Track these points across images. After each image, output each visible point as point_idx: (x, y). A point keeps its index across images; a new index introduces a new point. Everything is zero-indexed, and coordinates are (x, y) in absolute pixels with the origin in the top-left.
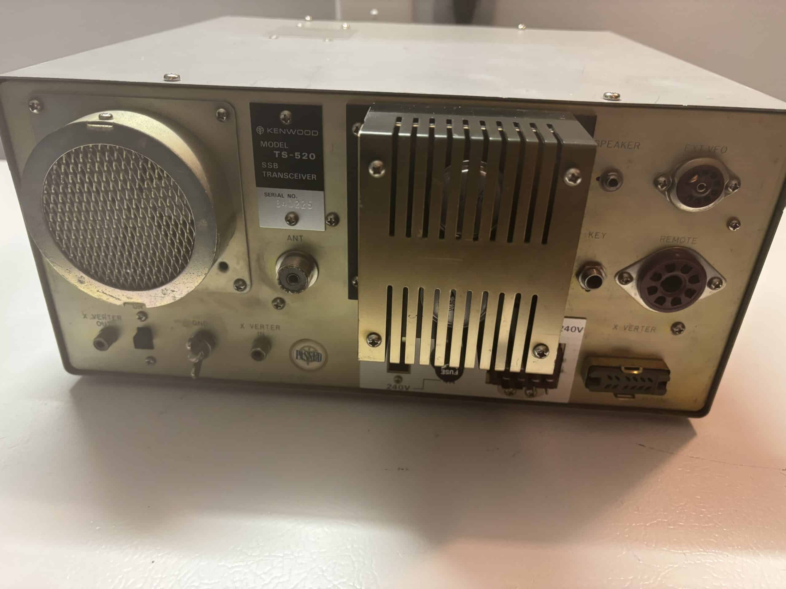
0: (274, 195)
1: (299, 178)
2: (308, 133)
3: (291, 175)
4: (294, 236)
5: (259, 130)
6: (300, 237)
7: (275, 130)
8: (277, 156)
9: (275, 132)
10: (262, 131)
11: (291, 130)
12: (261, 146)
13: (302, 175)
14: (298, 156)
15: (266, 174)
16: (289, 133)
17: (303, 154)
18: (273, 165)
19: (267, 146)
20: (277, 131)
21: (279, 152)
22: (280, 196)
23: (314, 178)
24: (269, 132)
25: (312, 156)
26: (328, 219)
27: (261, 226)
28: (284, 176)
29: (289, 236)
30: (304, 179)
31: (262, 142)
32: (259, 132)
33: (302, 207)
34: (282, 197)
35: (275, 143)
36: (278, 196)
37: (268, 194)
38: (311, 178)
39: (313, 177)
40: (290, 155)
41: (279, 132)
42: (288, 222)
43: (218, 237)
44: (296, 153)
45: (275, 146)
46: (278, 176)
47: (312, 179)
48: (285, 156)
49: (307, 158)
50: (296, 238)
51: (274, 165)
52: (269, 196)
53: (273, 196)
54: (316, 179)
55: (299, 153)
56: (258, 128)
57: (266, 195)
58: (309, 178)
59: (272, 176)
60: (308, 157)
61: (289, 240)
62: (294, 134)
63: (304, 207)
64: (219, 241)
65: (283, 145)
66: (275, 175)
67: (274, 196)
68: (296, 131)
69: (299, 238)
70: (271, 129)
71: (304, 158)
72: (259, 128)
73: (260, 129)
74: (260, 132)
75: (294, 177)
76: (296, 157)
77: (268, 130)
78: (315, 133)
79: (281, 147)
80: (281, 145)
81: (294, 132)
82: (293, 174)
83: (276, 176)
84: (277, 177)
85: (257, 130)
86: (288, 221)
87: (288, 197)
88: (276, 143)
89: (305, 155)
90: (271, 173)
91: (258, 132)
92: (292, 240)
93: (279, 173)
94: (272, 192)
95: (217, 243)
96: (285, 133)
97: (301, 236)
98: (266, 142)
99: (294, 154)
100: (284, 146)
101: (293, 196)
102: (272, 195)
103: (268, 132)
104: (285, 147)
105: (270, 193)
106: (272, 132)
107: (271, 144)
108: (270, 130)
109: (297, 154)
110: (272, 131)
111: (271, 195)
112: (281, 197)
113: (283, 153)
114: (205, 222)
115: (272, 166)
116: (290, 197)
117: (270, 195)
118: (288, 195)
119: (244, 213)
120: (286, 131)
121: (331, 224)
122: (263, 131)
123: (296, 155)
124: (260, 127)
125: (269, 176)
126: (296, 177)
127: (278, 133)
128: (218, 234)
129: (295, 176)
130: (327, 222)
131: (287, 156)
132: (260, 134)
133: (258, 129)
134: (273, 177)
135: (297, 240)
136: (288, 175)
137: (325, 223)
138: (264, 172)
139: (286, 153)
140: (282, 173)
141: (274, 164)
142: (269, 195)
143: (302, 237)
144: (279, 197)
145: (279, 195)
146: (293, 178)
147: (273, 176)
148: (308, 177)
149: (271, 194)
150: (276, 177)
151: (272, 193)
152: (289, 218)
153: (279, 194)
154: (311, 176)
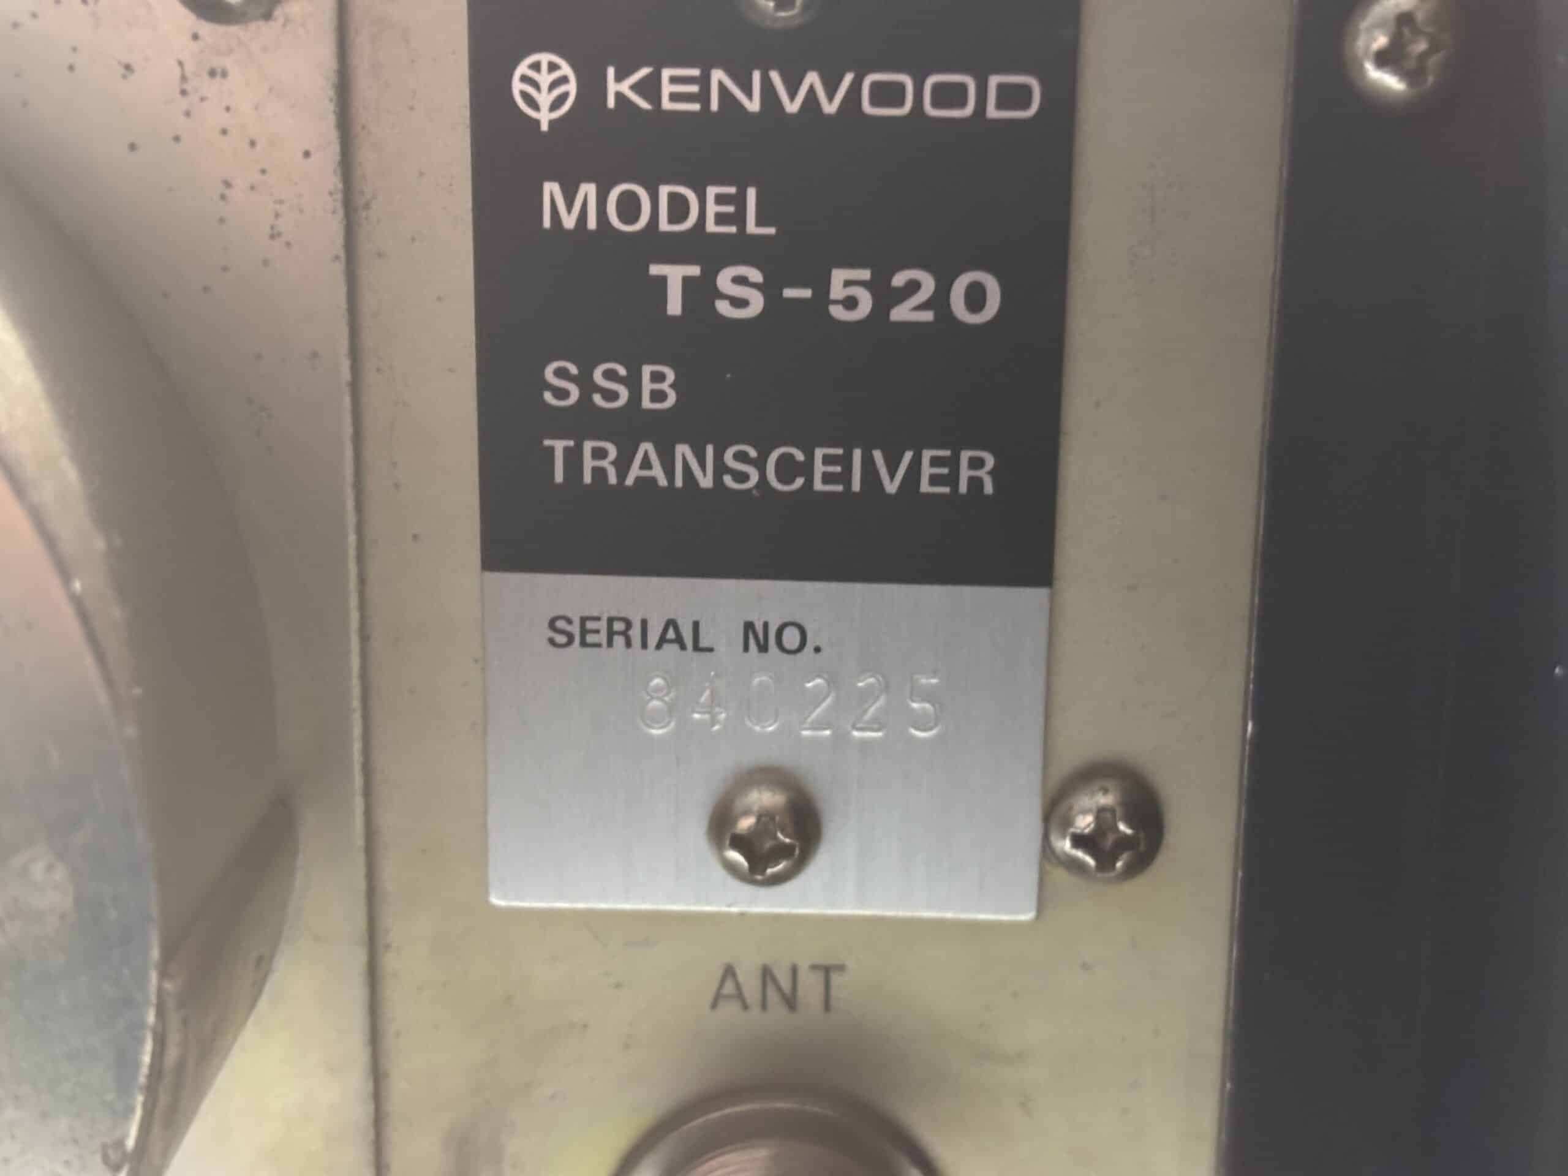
0: (625, 634)
1: (848, 483)
2: (950, 96)
3: (785, 462)
4: (767, 974)
5: (536, 85)
6: (817, 979)
7: (674, 80)
8: (674, 306)
9: (675, 97)
10: (563, 98)
11: (812, 78)
12: (547, 223)
13: (878, 455)
14: (851, 303)
15: (573, 458)
16: (792, 107)
17: (899, 280)
18: (633, 383)
19: (592, 224)
20: (694, 89)
21: (694, 270)
22: (679, 641)
23: (975, 483)
24: (619, 96)
25: (976, 297)
26: (1067, 823)
27: (496, 901)
28: (721, 469)
29: (729, 972)
30: (891, 487)
31: (551, 189)
32: (533, 104)
33: (854, 728)
34: (697, 648)
35: (664, 191)
36: (662, 641)
37: (575, 629)
38: (952, 479)
39: (965, 473)
40: (789, 293)
41: (703, 97)
42: (735, 856)
43: (161, 1013)
44: (839, 276)
45: (664, 226)
46: (670, 473)
47: (963, 488)
48: (740, 303)
49: (928, 316)
50: (785, 983)
51: (647, 386)
52: (584, 644)
53: (619, 640)
54: (989, 488)
55: (865, 274)
56: (522, 69)
57: (561, 639)
58: (934, 480)
59: (622, 474)
60: (939, 301)
61: (730, 1010)
62: (830, 108)
63: (877, 724)
64: (172, 1054)
65: (730, 209)
66: (646, 464)
67: (628, 644)
68: (856, 87)
69: (810, 987)
70: (644, 71)
71: (901, 313)
72: (536, 67)
73: (545, 79)
74: (545, 99)
75: (809, 481)
76: (838, 312)
77: (612, 87)
78: (1013, 97)
79: (711, 227)
80: (712, 209)
81: (831, 97)
82: (800, 456)
83: (657, 472)
84: (663, 482)
85: (517, 86)
86: (740, 843)
87: (746, 648)
88: (672, 197)
89: (913, 287)
90: (612, 451)
91: (525, 96)
92: (746, 1007)
93: (683, 450)
94: (614, 614)
95: (156, 1070)
96: (753, 105)
97: (827, 971)
98: (588, 190)
99: (822, 286)
100: (739, 218)
101: (791, 638)
102: (611, 634)
103: (611, 103)
104: (752, 228)
105: (598, 619)
106: (644, 104)
107: (629, 208)
108: (625, 87)
109: (848, 283)
110: (650, 88)
111: (602, 638)
112: (683, 647)
113: (724, 281)
114: (50, 868)
115: (624, 393)
116: (763, 648)
117: (590, 638)
118: (749, 626)
119: (368, 792)
120: (767, 84)
121: (1105, 861)
122: (572, 88)
123: (837, 291)
124: (545, 58)
125: (599, 474)
126: (827, 478)
127: (696, 107)
128: (168, 986)
129: (819, 468)
130: (1066, 845)
131: (757, 303)
132: (545, 118)
133: (524, 79)
134: (629, 481)
135: (791, 1002)
136: (760, 464)
137: (1047, 851)
138: (559, 446)
139: (755, 275)
140: (710, 450)
141: (647, 370)
142: (584, 632)
143: (836, 979)
144: (671, 649)
145: (671, 634)
146: (799, 482)
147: (635, 472)
148: (927, 470)
149: (603, 625)
150: (653, 480)
151: (611, 621)
152: (746, 824)
153: (671, 623)
154: (953, 463)
